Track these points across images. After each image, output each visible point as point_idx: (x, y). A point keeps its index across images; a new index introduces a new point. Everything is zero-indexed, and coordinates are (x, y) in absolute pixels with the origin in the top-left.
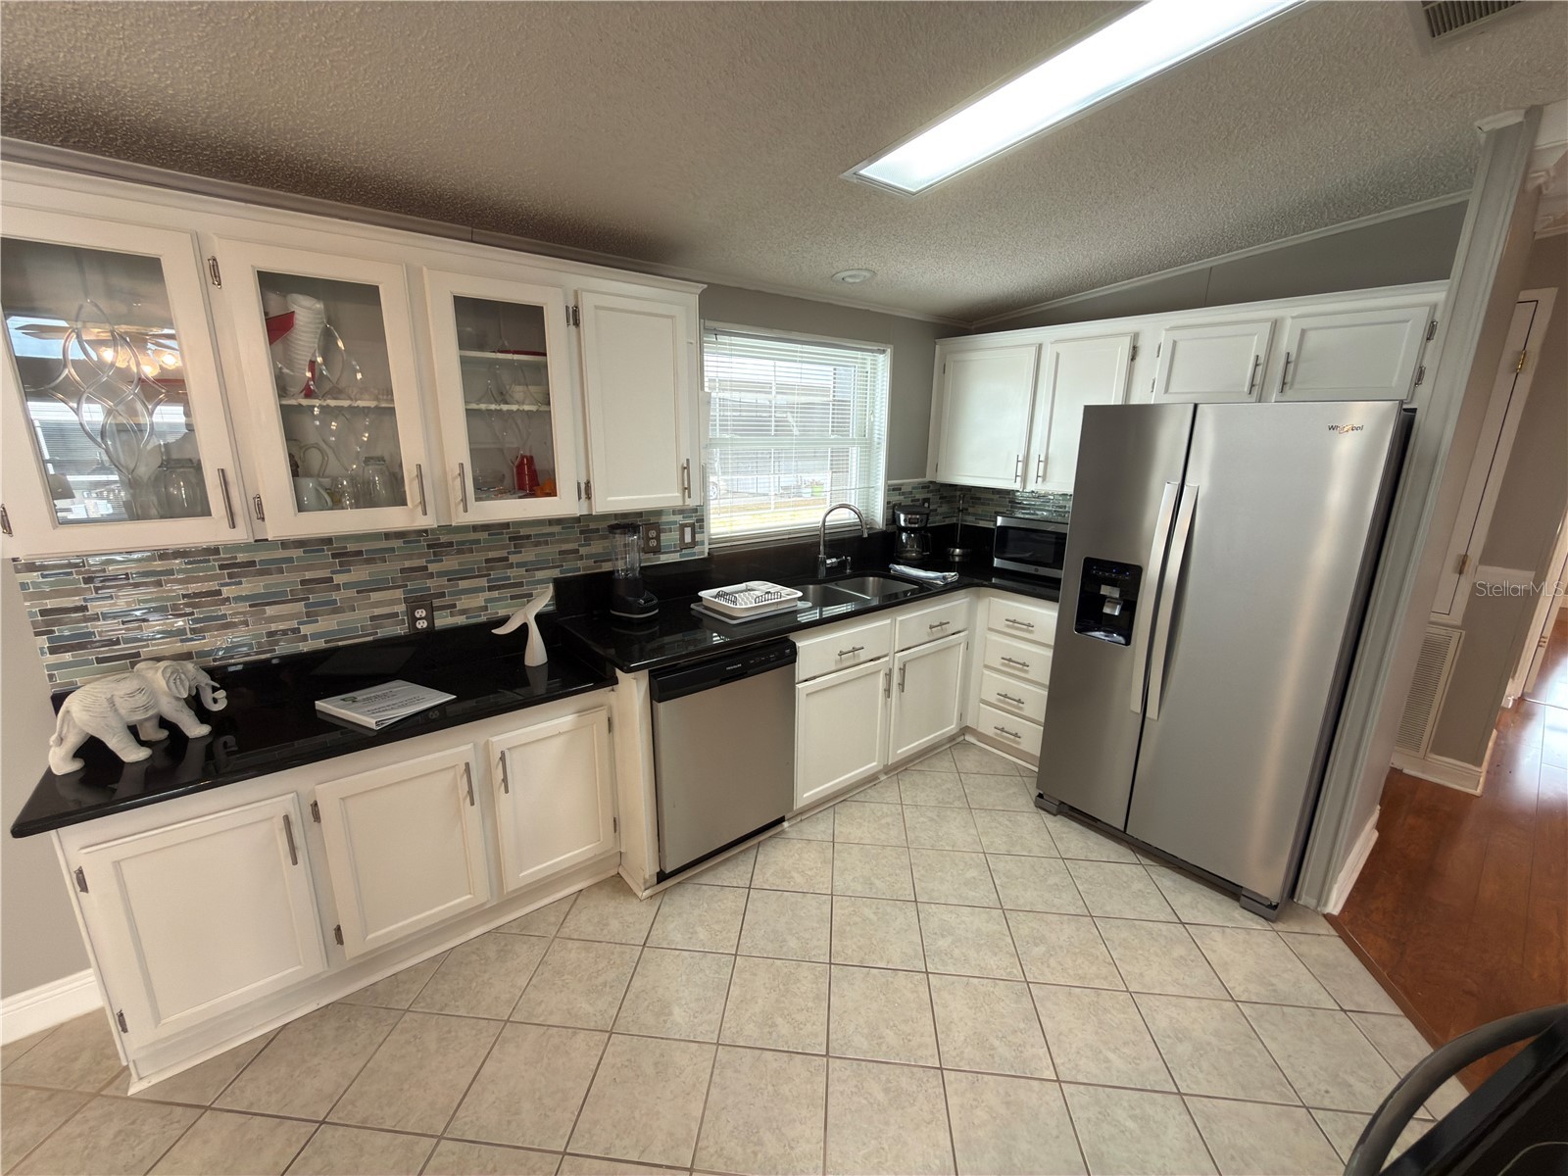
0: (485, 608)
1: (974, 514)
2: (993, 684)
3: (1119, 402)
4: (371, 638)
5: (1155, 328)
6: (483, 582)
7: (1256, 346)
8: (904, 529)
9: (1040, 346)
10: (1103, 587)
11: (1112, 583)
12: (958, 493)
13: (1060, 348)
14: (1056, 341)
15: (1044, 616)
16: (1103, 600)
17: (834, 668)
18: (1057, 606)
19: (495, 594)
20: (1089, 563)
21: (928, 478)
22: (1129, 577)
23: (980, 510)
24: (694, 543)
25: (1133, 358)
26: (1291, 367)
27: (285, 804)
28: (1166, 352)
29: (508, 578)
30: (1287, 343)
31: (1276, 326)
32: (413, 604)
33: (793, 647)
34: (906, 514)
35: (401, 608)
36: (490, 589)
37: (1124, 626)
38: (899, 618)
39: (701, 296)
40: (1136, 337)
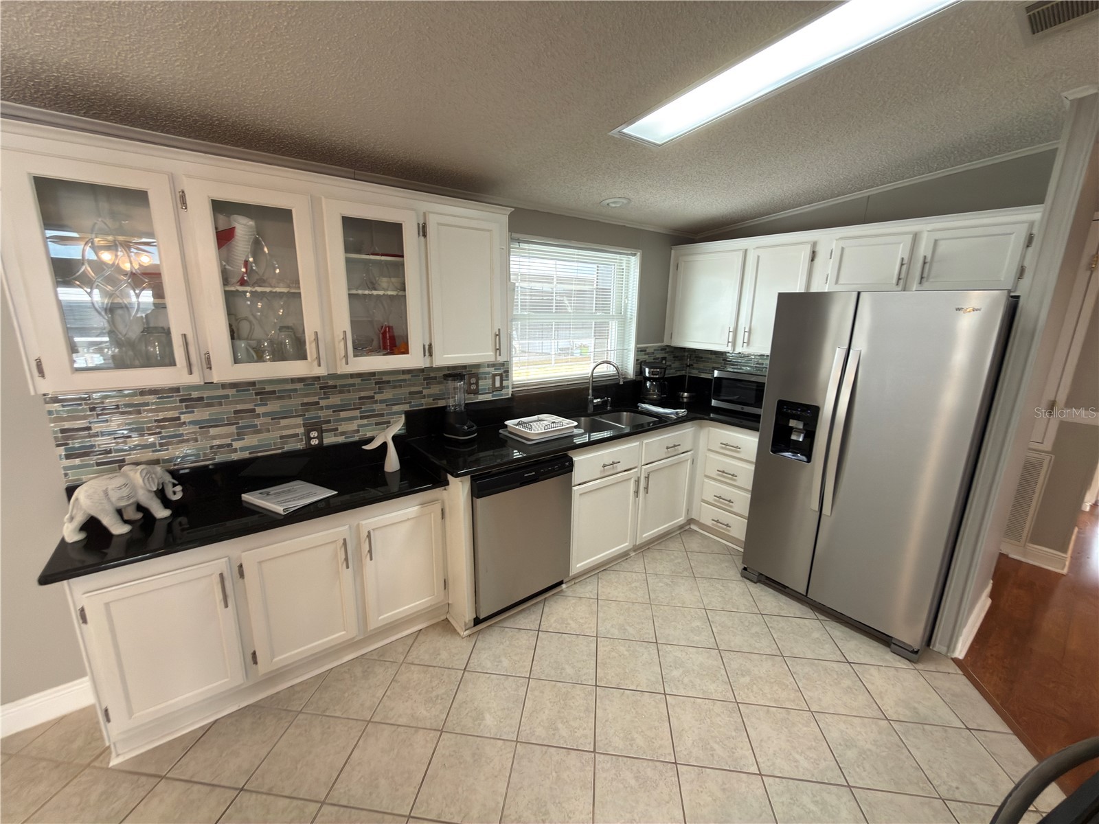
0: (358, 431)
1: (698, 369)
2: (711, 489)
3: (803, 291)
4: (280, 451)
5: (827, 238)
6: (357, 413)
7: (902, 251)
8: (649, 379)
9: (746, 251)
10: (791, 421)
11: (797, 418)
12: (686, 354)
13: (759, 252)
14: (758, 248)
15: (748, 441)
16: (791, 430)
17: (599, 476)
18: (757, 434)
19: (365, 421)
20: (781, 403)
21: (665, 343)
22: (810, 414)
23: (701, 365)
24: (502, 387)
25: (813, 260)
26: (927, 266)
27: (221, 565)
28: (836, 254)
29: (374, 410)
30: (924, 249)
31: (916, 237)
32: (309, 427)
33: (571, 459)
34: (650, 368)
35: (301, 430)
36: (362, 418)
37: (806, 449)
38: (645, 441)
39: (511, 216)
40: (815, 244)
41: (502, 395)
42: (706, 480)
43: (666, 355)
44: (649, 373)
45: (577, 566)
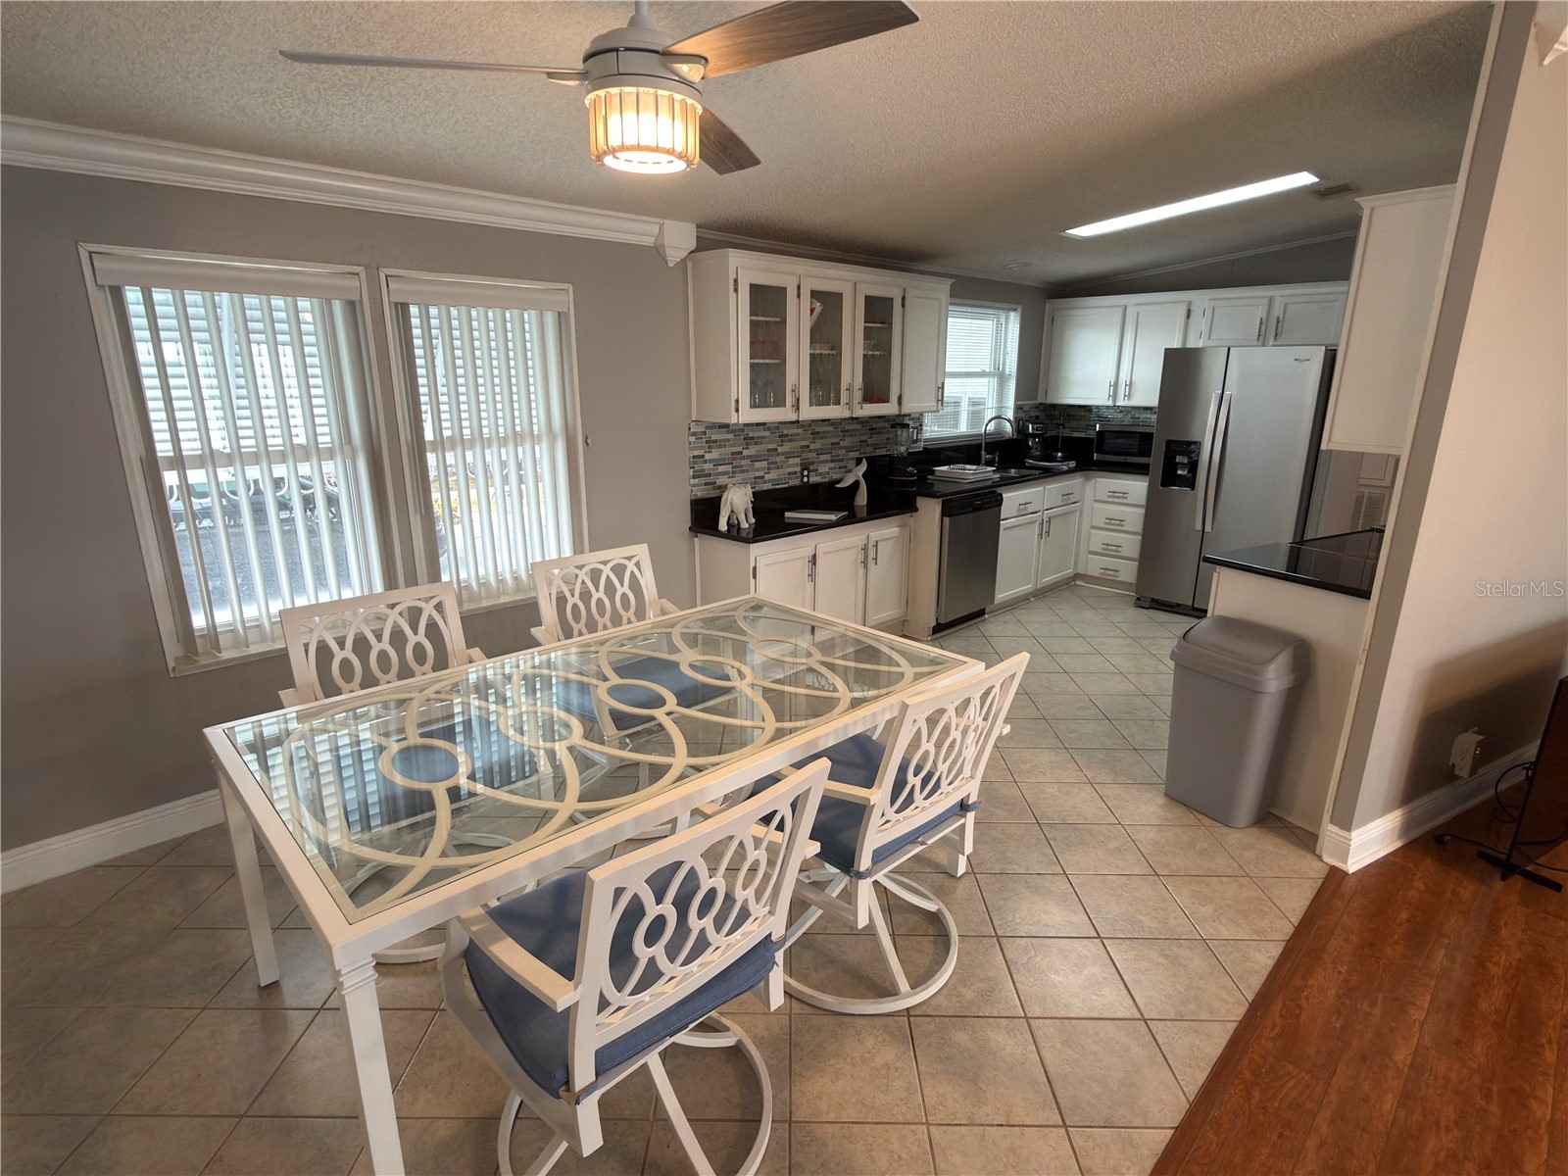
0: (828, 473)
2: (1098, 539)
3: (1180, 346)
4: (786, 486)
5: (1201, 299)
6: (828, 457)
7: (1261, 312)
8: (1033, 436)
9: (1126, 307)
10: (1178, 457)
11: (1182, 453)
13: (1138, 308)
14: (1136, 305)
15: (1136, 487)
16: (1176, 466)
17: (1016, 514)
18: (1147, 478)
19: (833, 465)
20: (1169, 443)
21: (1040, 399)
22: (1190, 448)
24: (917, 441)
25: (1188, 317)
26: (1280, 325)
27: (809, 552)
28: (1208, 313)
29: (838, 455)
30: (1277, 312)
31: (1271, 300)
32: (805, 467)
33: (1001, 495)
34: (1033, 424)
35: (798, 469)
36: (832, 461)
37: (1190, 482)
38: (1048, 487)
40: (1190, 303)
41: (916, 447)
42: (1093, 531)
43: (1039, 414)
44: (1033, 429)
45: (1001, 596)
